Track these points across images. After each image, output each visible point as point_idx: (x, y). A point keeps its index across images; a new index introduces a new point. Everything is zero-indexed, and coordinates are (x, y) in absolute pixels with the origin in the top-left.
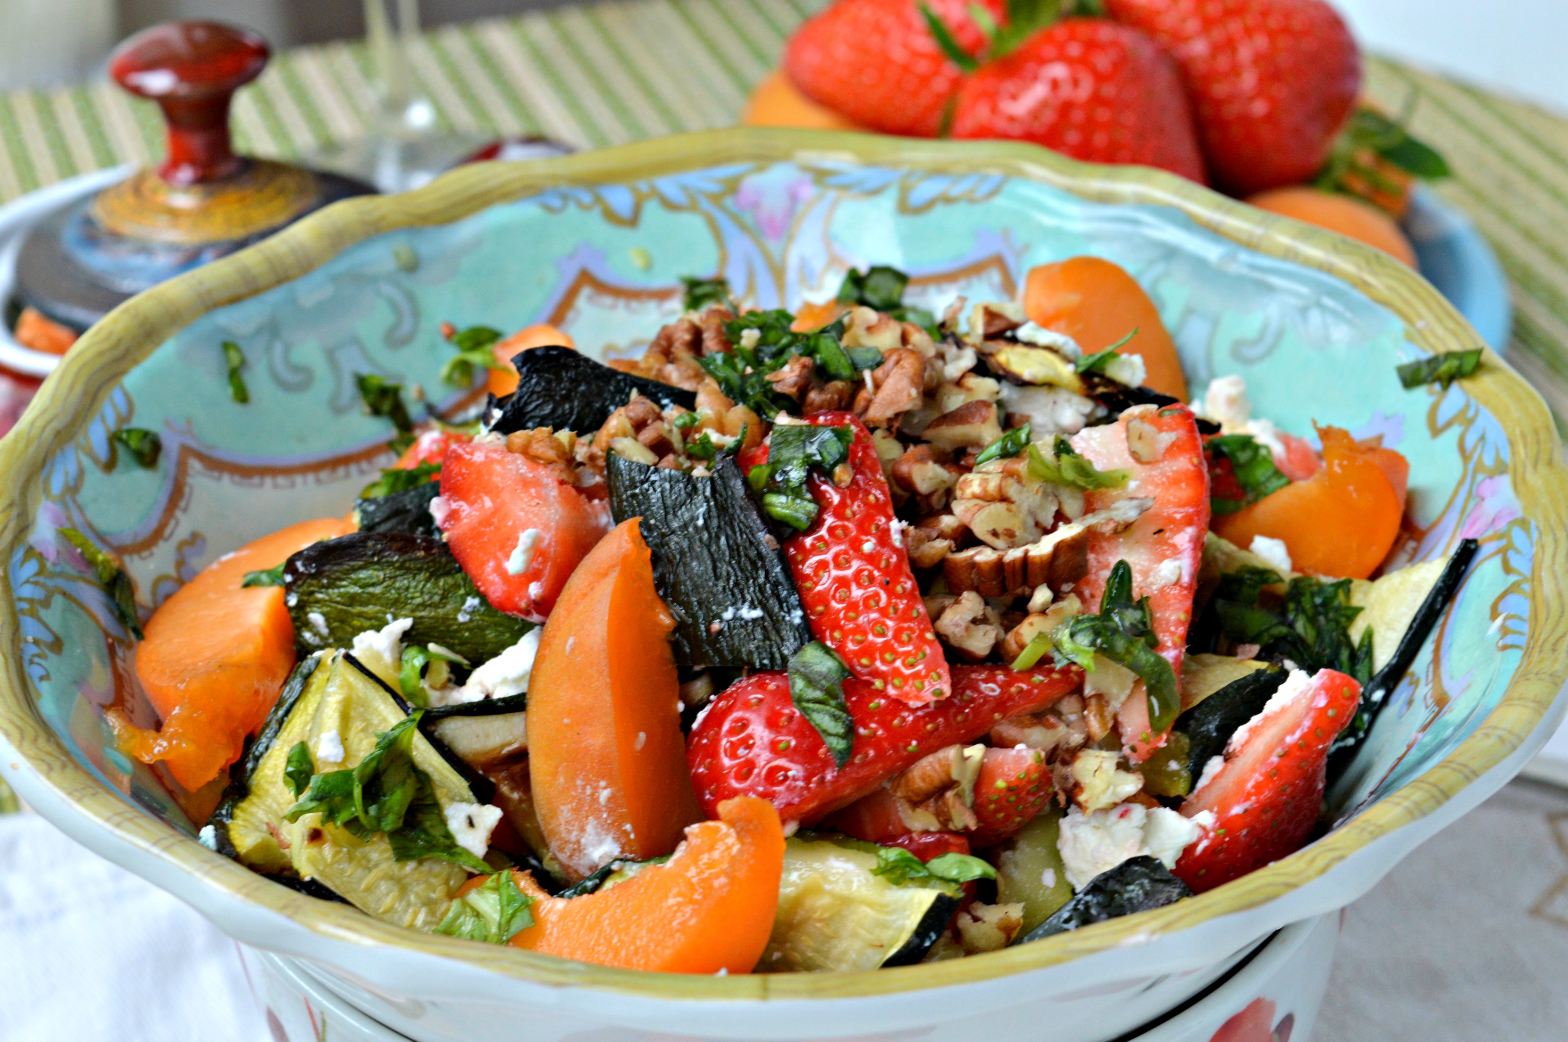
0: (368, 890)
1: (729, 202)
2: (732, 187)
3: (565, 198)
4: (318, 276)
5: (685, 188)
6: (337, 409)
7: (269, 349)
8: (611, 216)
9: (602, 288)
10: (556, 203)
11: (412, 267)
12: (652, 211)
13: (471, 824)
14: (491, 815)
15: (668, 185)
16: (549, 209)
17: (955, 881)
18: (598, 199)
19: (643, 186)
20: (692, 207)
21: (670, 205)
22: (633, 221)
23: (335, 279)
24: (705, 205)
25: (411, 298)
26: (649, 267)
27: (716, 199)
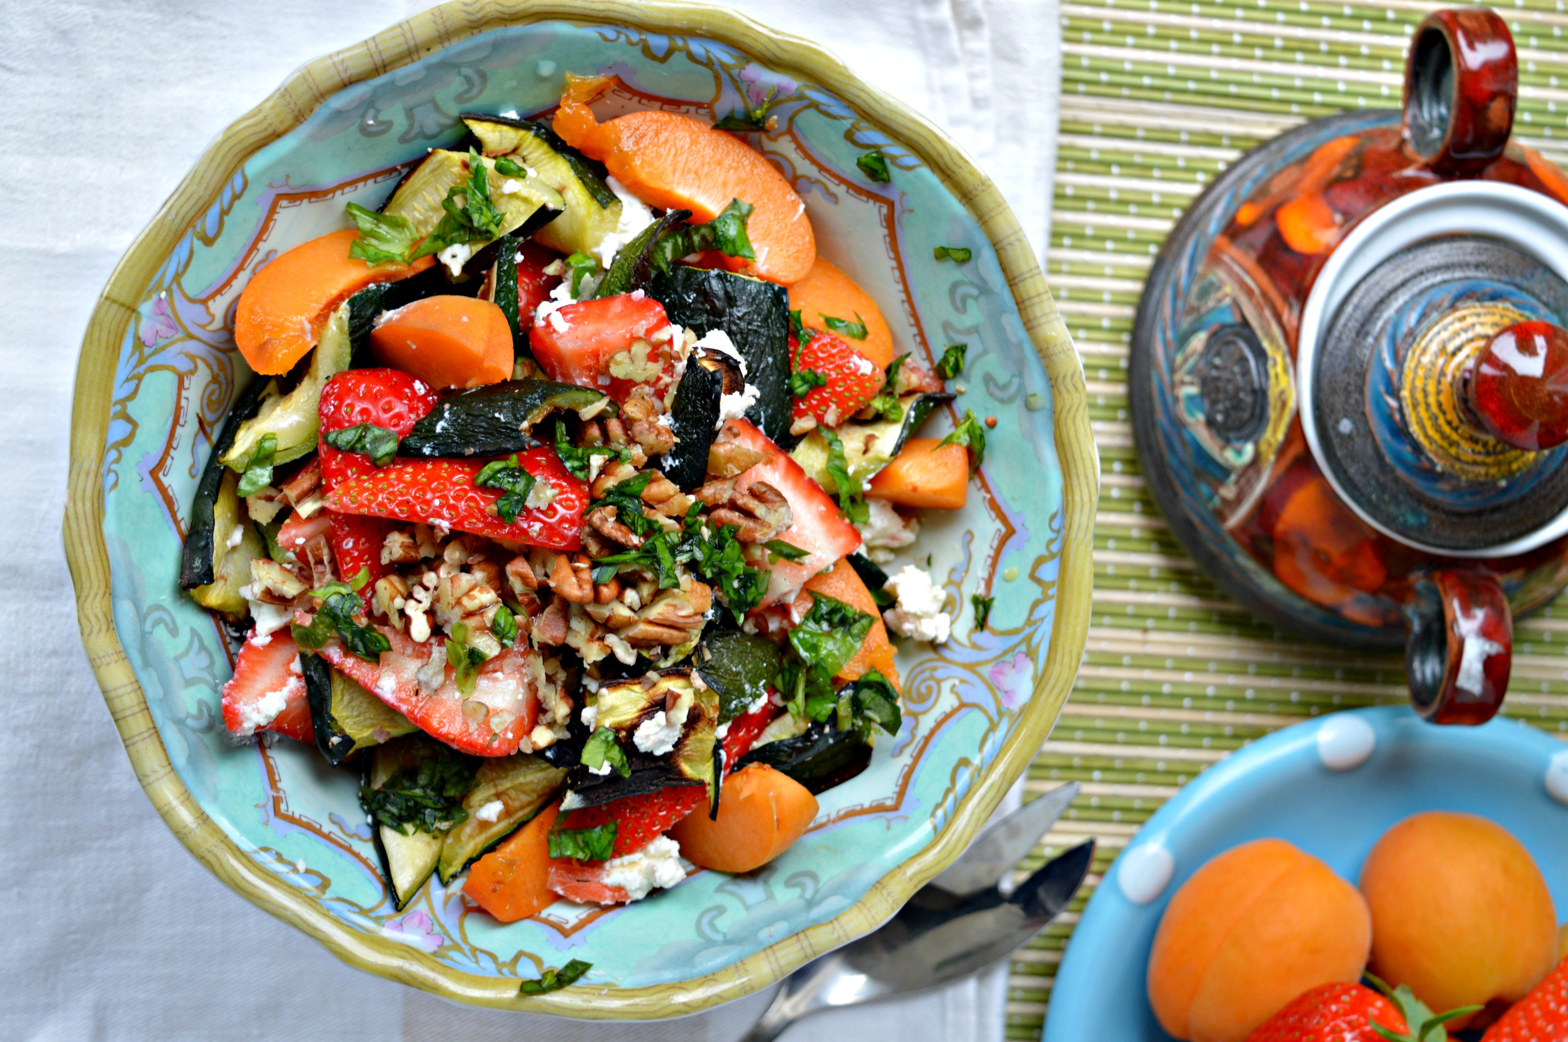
0: (437, 190)
1: (1023, 648)
2: (1031, 654)
3: (1058, 532)
4: (1022, 334)
5: (1042, 619)
6: (946, 326)
7: (972, 284)
8: (1039, 561)
9: (1004, 540)
10: (1056, 525)
11: (1029, 408)
12: (1035, 591)
13: (454, 256)
14: (456, 270)
15: (1048, 609)
16: (1053, 518)
17: (245, 473)
18: (1052, 556)
19: (1052, 591)
20: (1029, 622)
21: (1036, 604)
22: (1033, 577)
23: (1019, 345)
24: (1028, 630)
25: (1010, 400)
26: (1007, 580)
27: (1028, 639)
